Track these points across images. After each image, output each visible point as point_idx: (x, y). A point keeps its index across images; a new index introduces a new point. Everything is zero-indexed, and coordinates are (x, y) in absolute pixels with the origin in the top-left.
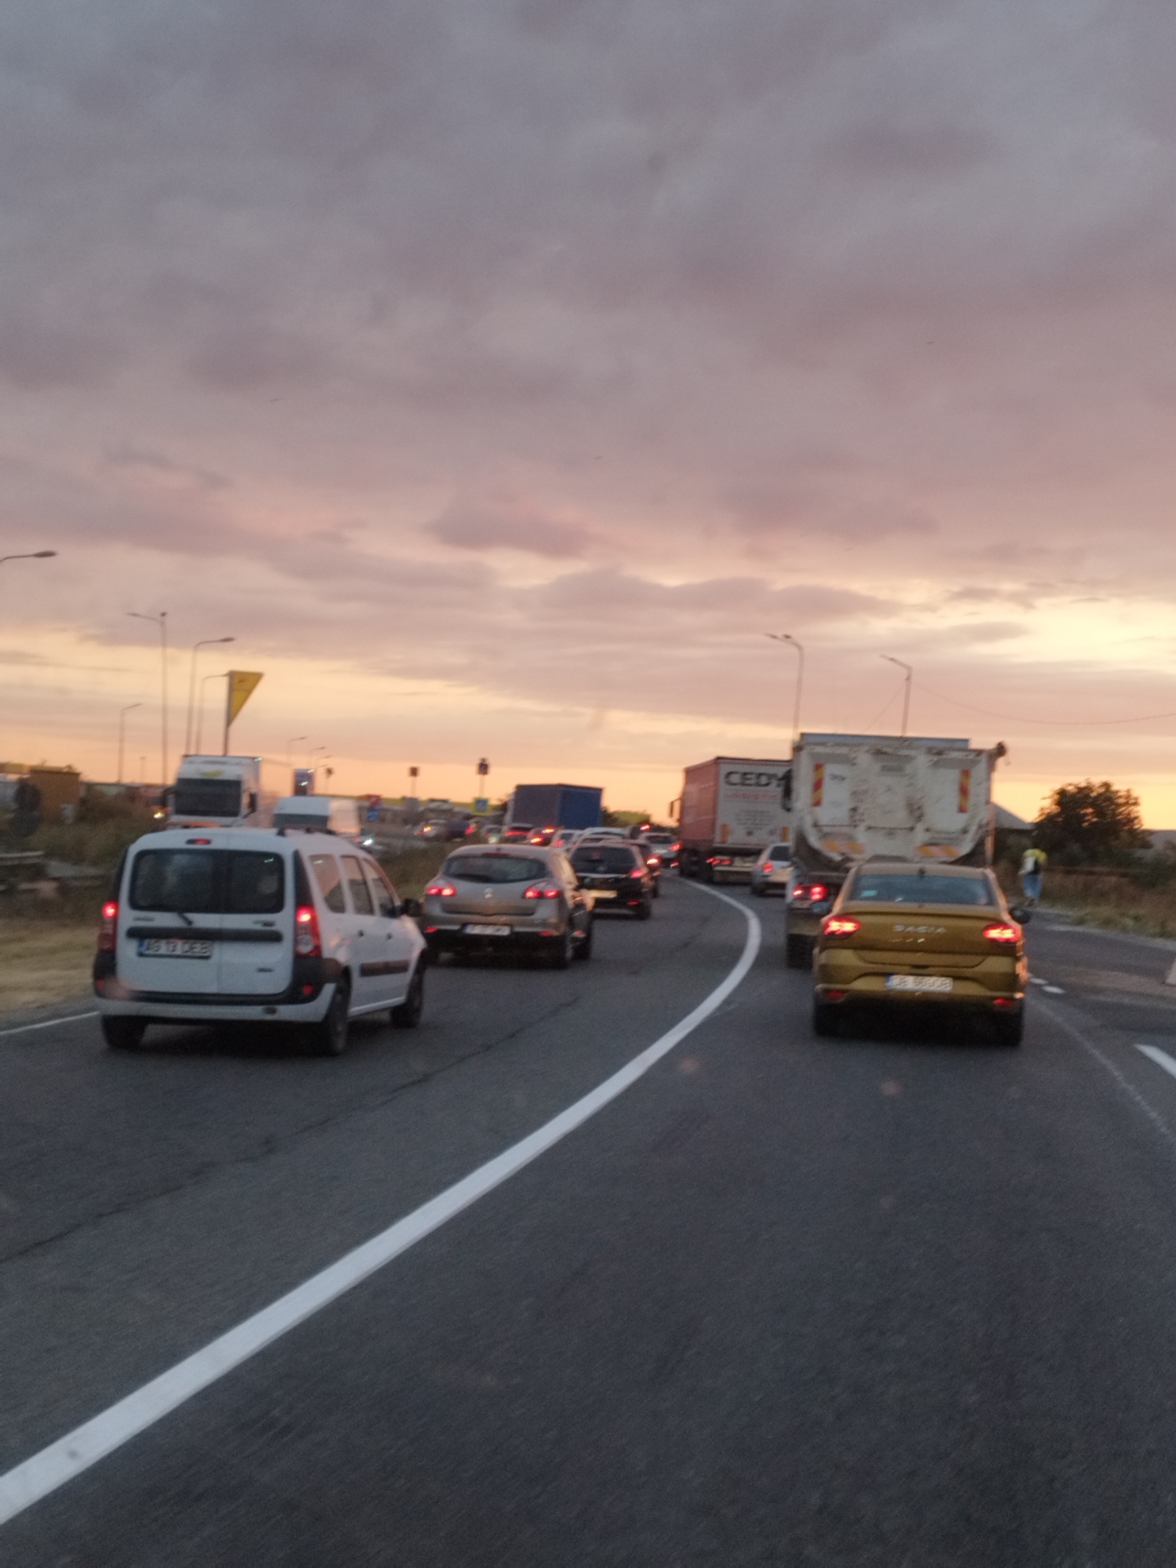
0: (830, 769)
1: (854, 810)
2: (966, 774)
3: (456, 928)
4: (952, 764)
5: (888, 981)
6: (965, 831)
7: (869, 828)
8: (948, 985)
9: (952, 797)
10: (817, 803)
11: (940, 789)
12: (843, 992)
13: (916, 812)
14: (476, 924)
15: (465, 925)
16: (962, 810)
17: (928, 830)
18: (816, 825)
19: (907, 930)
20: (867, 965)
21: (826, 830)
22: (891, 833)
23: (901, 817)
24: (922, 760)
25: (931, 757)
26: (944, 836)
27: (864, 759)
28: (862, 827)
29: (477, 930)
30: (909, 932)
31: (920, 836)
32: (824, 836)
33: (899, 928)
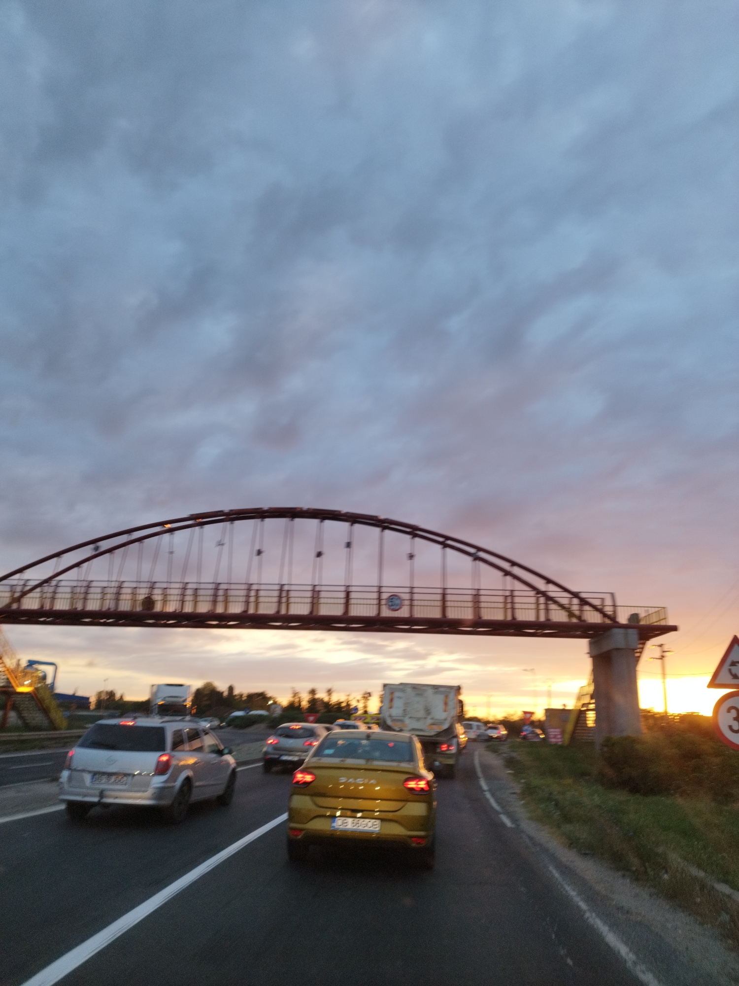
0: (397, 694)
1: (404, 710)
2: (447, 697)
3: (277, 756)
4: (441, 693)
5: (334, 822)
6: (445, 720)
7: (411, 718)
8: (377, 826)
9: (441, 706)
10: (391, 708)
11: (437, 702)
12: (301, 830)
13: (428, 711)
14: (286, 755)
15: (281, 755)
16: (445, 711)
17: (432, 719)
18: (390, 716)
19: (349, 781)
20: (318, 809)
21: (394, 718)
22: (418, 719)
23: (421, 714)
24: (430, 691)
25: (434, 690)
26: (439, 721)
27: (409, 690)
28: (407, 717)
29: (285, 758)
30: (350, 782)
31: (429, 721)
32: (394, 720)
33: (343, 780)
